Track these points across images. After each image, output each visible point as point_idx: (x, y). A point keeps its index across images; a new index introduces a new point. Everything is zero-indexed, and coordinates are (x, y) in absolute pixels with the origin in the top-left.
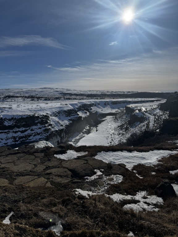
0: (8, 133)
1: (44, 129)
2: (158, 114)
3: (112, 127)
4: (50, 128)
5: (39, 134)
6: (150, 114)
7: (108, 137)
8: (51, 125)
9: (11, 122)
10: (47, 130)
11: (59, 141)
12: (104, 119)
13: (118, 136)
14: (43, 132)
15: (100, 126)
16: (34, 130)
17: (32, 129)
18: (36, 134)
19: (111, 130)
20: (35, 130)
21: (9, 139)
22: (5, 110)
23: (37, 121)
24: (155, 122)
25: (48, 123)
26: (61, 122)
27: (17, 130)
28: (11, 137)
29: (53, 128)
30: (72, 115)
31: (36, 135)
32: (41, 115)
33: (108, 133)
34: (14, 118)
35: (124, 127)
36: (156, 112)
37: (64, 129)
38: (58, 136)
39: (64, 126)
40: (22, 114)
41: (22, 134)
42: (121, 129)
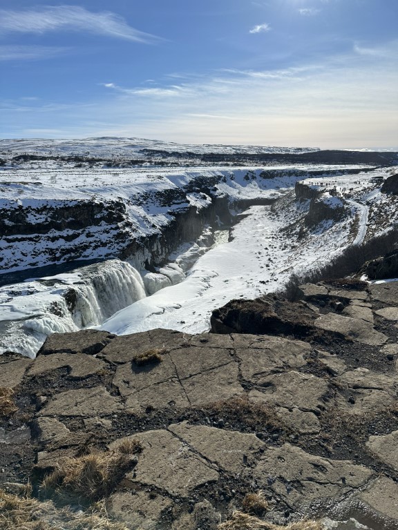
0: (36, 241)
1: (115, 232)
2: (379, 202)
3: (266, 231)
4: (127, 232)
5: (104, 245)
6: (358, 201)
7: (260, 253)
8: (129, 224)
9: (42, 216)
10: (122, 236)
11: (149, 261)
12: (244, 213)
13: (282, 252)
14: (113, 240)
15: (238, 230)
16: (93, 236)
17: (90, 233)
18: (99, 244)
19: (263, 238)
20: (96, 235)
21: (39, 254)
22: (27, 189)
23: (98, 216)
24: (370, 219)
25: (124, 220)
26: (151, 218)
27: (57, 233)
28: (44, 250)
29: (134, 230)
30: (174, 203)
31: (99, 246)
32: (108, 200)
33: (259, 245)
34: (48, 207)
35: (294, 232)
36: (373, 197)
37: (158, 234)
38: (147, 250)
39: (158, 227)
40: (64, 199)
41: (68, 243)
42: (289, 236)
